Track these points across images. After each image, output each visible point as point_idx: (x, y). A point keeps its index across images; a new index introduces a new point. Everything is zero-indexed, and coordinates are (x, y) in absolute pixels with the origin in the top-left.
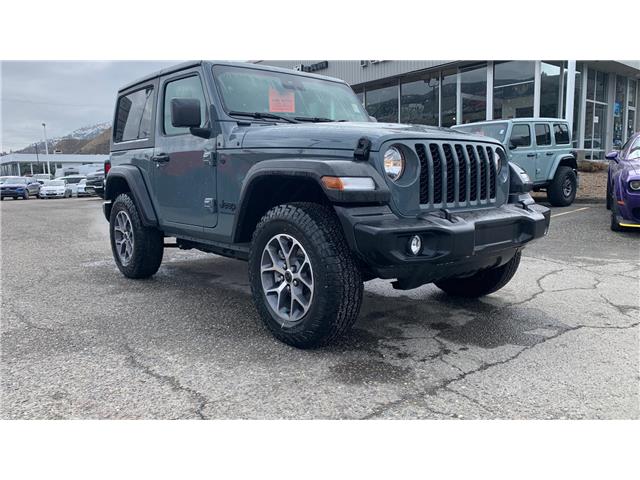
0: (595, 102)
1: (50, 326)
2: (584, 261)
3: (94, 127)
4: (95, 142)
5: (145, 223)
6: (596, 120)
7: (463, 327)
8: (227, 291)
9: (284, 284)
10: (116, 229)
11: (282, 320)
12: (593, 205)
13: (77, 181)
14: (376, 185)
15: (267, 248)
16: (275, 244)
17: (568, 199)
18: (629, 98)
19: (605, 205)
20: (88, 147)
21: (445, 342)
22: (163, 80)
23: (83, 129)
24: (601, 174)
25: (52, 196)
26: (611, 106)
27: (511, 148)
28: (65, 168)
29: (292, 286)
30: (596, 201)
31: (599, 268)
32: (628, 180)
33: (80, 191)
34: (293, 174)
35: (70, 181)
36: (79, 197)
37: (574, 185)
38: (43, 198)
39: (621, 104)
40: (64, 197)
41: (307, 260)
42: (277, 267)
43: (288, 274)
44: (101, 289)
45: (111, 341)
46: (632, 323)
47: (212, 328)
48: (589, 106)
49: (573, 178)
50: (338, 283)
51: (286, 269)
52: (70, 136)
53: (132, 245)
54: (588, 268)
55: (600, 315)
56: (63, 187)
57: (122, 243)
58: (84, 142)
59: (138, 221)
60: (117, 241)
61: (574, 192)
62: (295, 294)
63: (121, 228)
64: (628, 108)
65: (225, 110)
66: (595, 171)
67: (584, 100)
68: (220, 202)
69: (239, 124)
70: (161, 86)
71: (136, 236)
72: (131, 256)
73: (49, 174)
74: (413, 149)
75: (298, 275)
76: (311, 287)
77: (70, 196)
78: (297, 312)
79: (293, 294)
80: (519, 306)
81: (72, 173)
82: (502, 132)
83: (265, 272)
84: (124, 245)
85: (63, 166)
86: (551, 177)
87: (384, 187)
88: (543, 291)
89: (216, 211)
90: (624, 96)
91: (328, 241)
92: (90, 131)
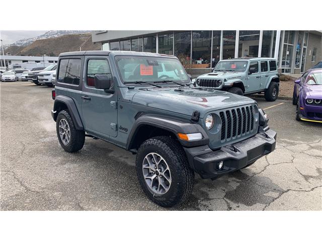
0: (288, 44)
1: (37, 190)
2: (285, 142)
3: (27, 40)
4: (28, 48)
5: (77, 128)
6: (288, 53)
7: (235, 190)
8: (118, 163)
9: (155, 176)
10: (60, 126)
11: (154, 193)
12: (286, 101)
13: (21, 72)
14: (203, 136)
15: (146, 157)
16: (151, 157)
17: (274, 98)
18: (304, 42)
19: (292, 101)
20: (24, 51)
21: (229, 201)
22: (87, 57)
23: (21, 41)
24: (289, 82)
25: (8, 80)
26: (295, 46)
27: (249, 74)
28: (13, 63)
29: (159, 177)
30: (287, 99)
31: (292, 147)
32: (306, 98)
33: (23, 78)
34: (162, 128)
35: (17, 72)
36: (23, 81)
37: (277, 90)
38: (3, 81)
39: (300, 45)
40: (15, 81)
41: (168, 168)
42: (152, 167)
43: (157, 171)
44: (54, 160)
45: (70, 201)
46: (311, 188)
47: (117, 191)
48: (285, 46)
49: (277, 87)
50: (184, 183)
51: (156, 169)
52: (14, 44)
53: (70, 137)
54: (288, 148)
55: (296, 182)
56: (14, 76)
57: (63, 134)
58: (22, 48)
59: (73, 126)
60: (60, 133)
61: (277, 94)
62: (160, 182)
63: (63, 127)
64: (303, 47)
65: (122, 81)
66: (286, 81)
67: (283, 43)
68: (119, 126)
69: (129, 88)
70: (85, 60)
71: (72, 133)
72: (68, 141)
73: (5, 67)
74: (219, 115)
75: (163, 174)
76: (170, 181)
77: (18, 80)
78: (162, 190)
79: (159, 181)
80: (259, 175)
81: (18, 67)
82: (245, 66)
83: (144, 168)
84: (64, 136)
85: (12, 62)
86: (267, 87)
87: (206, 137)
88: (269, 164)
89: (117, 130)
90: (302, 42)
91: (179, 162)
92: (25, 42)
